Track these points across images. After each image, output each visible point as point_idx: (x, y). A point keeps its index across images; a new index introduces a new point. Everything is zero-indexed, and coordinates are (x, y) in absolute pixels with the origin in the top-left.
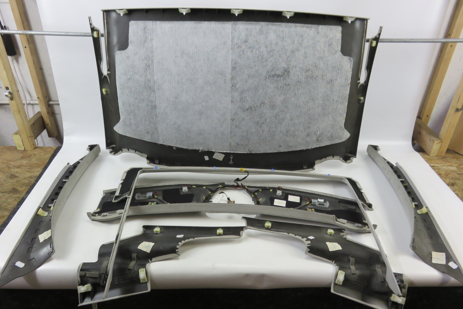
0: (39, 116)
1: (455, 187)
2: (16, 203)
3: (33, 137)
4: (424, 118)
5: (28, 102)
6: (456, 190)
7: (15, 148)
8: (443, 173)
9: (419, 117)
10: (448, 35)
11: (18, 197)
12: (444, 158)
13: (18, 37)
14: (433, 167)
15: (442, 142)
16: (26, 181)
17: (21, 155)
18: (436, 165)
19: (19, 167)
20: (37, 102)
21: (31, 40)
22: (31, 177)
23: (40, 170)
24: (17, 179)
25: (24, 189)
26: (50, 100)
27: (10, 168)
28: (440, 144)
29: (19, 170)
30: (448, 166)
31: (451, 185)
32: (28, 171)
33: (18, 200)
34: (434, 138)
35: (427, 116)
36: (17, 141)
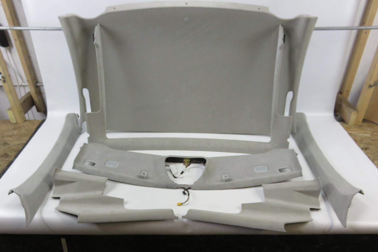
0: (29, 95)
1: (368, 151)
2: (6, 165)
3: (23, 112)
4: (344, 93)
5: (20, 84)
6: (368, 154)
7: (9, 121)
8: (358, 139)
9: (340, 92)
10: (362, 23)
11: (8, 161)
12: (360, 126)
13: (10, 32)
14: (350, 134)
15: (358, 113)
16: (16, 148)
17: (13, 127)
18: (353, 133)
19: (10, 136)
20: (27, 84)
21: (20, 34)
22: (19, 144)
23: (27, 138)
24: (8, 146)
25: (13, 154)
26: (37, 82)
27: (3, 137)
28: (357, 115)
29: (10, 139)
30: (363, 133)
31: (365, 149)
32: (18, 140)
33: (8, 163)
34: (351, 110)
35: (348, 92)
36: (10, 115)
